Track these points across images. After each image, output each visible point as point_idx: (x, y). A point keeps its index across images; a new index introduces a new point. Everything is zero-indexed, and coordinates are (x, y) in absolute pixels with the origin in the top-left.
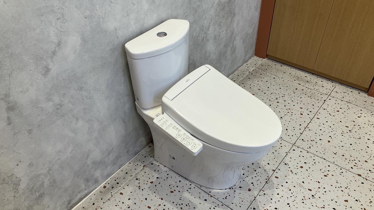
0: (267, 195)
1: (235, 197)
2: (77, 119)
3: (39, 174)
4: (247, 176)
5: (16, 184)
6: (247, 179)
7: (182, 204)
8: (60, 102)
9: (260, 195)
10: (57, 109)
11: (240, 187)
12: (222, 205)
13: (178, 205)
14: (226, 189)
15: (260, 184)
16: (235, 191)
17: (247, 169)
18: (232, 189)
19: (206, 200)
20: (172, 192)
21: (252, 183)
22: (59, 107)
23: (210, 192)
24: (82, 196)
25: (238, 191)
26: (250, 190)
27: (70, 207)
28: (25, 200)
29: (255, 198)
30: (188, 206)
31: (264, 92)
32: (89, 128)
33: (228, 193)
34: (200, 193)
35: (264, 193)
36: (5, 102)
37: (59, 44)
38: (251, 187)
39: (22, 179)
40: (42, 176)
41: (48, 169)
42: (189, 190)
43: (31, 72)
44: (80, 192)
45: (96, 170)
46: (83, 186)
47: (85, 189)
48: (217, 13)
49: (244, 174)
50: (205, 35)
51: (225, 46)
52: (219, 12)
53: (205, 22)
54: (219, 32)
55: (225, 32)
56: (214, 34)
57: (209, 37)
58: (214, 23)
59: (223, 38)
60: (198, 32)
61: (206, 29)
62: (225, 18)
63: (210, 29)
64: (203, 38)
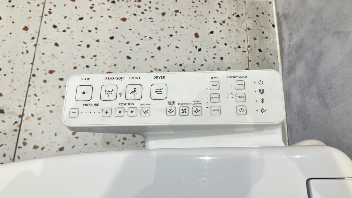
44: (290, 34)
45: (307, 64)
46: (296, 39)
47: (289, 45)
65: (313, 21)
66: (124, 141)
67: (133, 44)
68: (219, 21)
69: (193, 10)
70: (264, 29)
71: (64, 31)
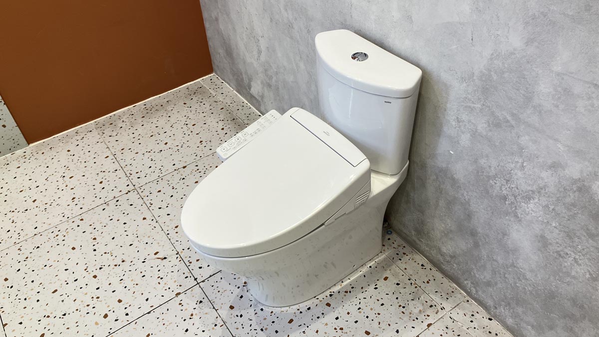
0: (213, 329)
1: (230, 284)
2: (301, 58)
3: (271, 66)
4: (256, 313)
5: (259, 51)
6: (251, 311)
8: (292, 23)
9: (217, 318)
11: (242, 297)
15: (236, 326)
16: (239, 288)
17: (270, 319)
18: (244, 286)
21: (241, 316)
22: (290, 25)
25: (237, 292)
26: (232, 307)
28: (262, 72)
29: (216, 310)
33: (239, 278)
35: (219, 326)
38: (235, 312)
39: (262, 52)
40: (272, 71)
41: (276, 70)
48: (568, 200)
49: (262, 310)
50: (512, 198)
51: (574, 301)
52: (574, 205)
53: (520, 174)
54: (561, 245)
55: (588, 276)
56: (542, 230)
57: (522, 216)
58: (547, 206)
59: (574, 277)
60: (492, 169)
61: (517, 189)
62: (595, 244)
63: (531, 206)
64: (505, 198)
71: (167, 207)
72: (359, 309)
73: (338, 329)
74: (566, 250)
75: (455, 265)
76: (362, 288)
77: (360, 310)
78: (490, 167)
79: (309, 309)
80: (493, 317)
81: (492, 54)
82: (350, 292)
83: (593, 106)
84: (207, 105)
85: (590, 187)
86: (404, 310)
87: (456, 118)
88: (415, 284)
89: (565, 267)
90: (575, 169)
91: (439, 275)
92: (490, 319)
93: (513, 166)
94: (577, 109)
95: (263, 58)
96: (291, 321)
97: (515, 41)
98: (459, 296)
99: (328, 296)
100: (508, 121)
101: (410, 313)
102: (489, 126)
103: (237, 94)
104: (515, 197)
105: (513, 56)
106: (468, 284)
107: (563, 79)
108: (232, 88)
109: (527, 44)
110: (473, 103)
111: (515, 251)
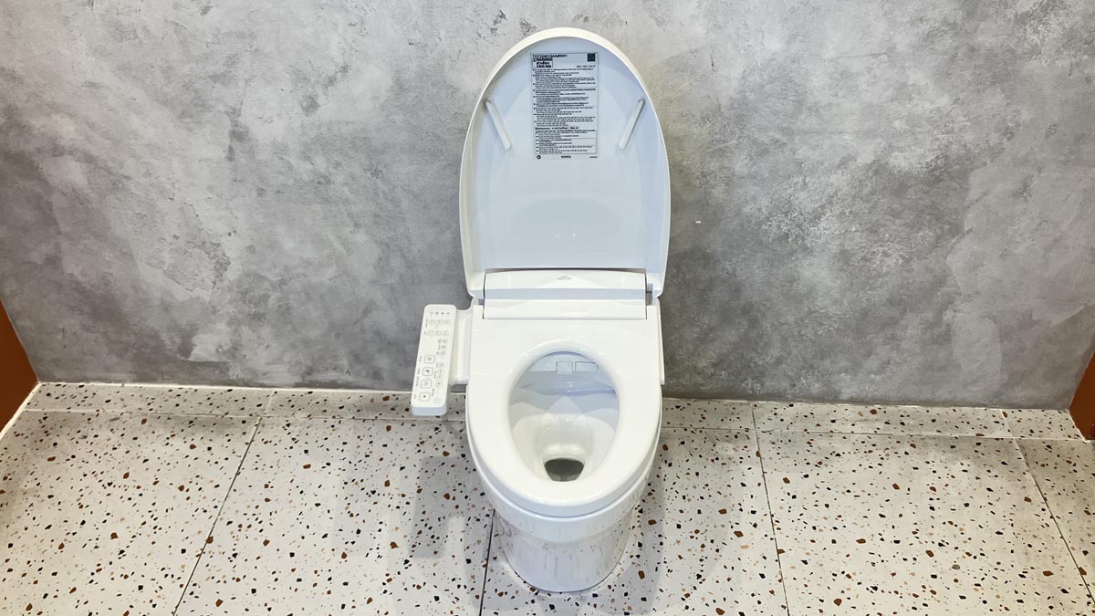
1: (516, 609)
2: (357, 225)
3: (262, 276)
4: (595, 606)
5: (221, 264)
7: (430, 528)
8: (327, 175)
10: (319, 183)
11: (552, 607)
12: (477, 597)
13: (424, 523)
14: (525, 582)
16: (533, 602)
17: (618, 594)
18: (536, 594)
19: (469, 561)
20: (447, 496)
22: (322, 180)
23: (495, 558)
24: (340, 382)
25: (538, 607)
27: (310, 381)
28: (230, 303)
30: (432, 540)
31: (934, 504)
32: (380, 259)
33: (517, 592)
34: (479, 542)
36: (232, 121)
37: (345, 69)
39: (232, 263)
40: (266, 285)
41: (280, 278)
42: (473, 520)
43: (283, 93)
44: (335, 369)
45: (380, 351)
46: (345, 362)
47: (348, 372)
48: (866, 191)
49: (595, 595)
50: (797, 231)
51: (891, 303)
52: (872, 193)
53: (802, 195)
54: (865, 248)
55: (901, 261)
56: (841, 244)
57: (813, 244)
58: (843, 213)
59: (887, 274)
60: (763, 210)
61: (802, 215)
62: (903, 222)
63: (823, 224)
64: (786, 236)
65: (338, 336)
66: (435, 537)
67: (306, 532)
68: (292, 443)
69: (267, 469)
70: (314, 402)
71: (269, 609)
72: (684, 497)
73: (694, 534)
74: (873, 250)
75: (723, 372)
76: (658, 476)
77: (687, 498)
78: (760, 209)
79: (640, 545)
80: (793, 400)
81: (744, 72)
82: (653, 491)
83: (875, 77)
84: (104, 434)
85: (887, 163)
86: (720, 461)
87: (699, 174)
88: (696, 429)
89: (874, 269)
90: (866, 155)
91: (703, 404)
92: (791, 405)
93: (790, 191)
94: (860, 88)
95: (232, 274)
96: (642, 575)
97: (774, 44)
98: (743, 407)
99: (639, 514)
100: (777, 141)
101: (730, 459)
102: (751, 160)
103: (138, 385)
104: (799, 226)
105: (774, 63)
106: (749, 384)
107: (838, 63)
108: (116, 382)
109: (789, 43)
110: (724, 142)
111: (811, 292)
